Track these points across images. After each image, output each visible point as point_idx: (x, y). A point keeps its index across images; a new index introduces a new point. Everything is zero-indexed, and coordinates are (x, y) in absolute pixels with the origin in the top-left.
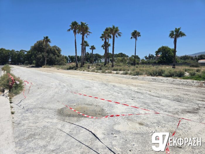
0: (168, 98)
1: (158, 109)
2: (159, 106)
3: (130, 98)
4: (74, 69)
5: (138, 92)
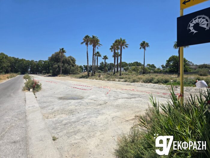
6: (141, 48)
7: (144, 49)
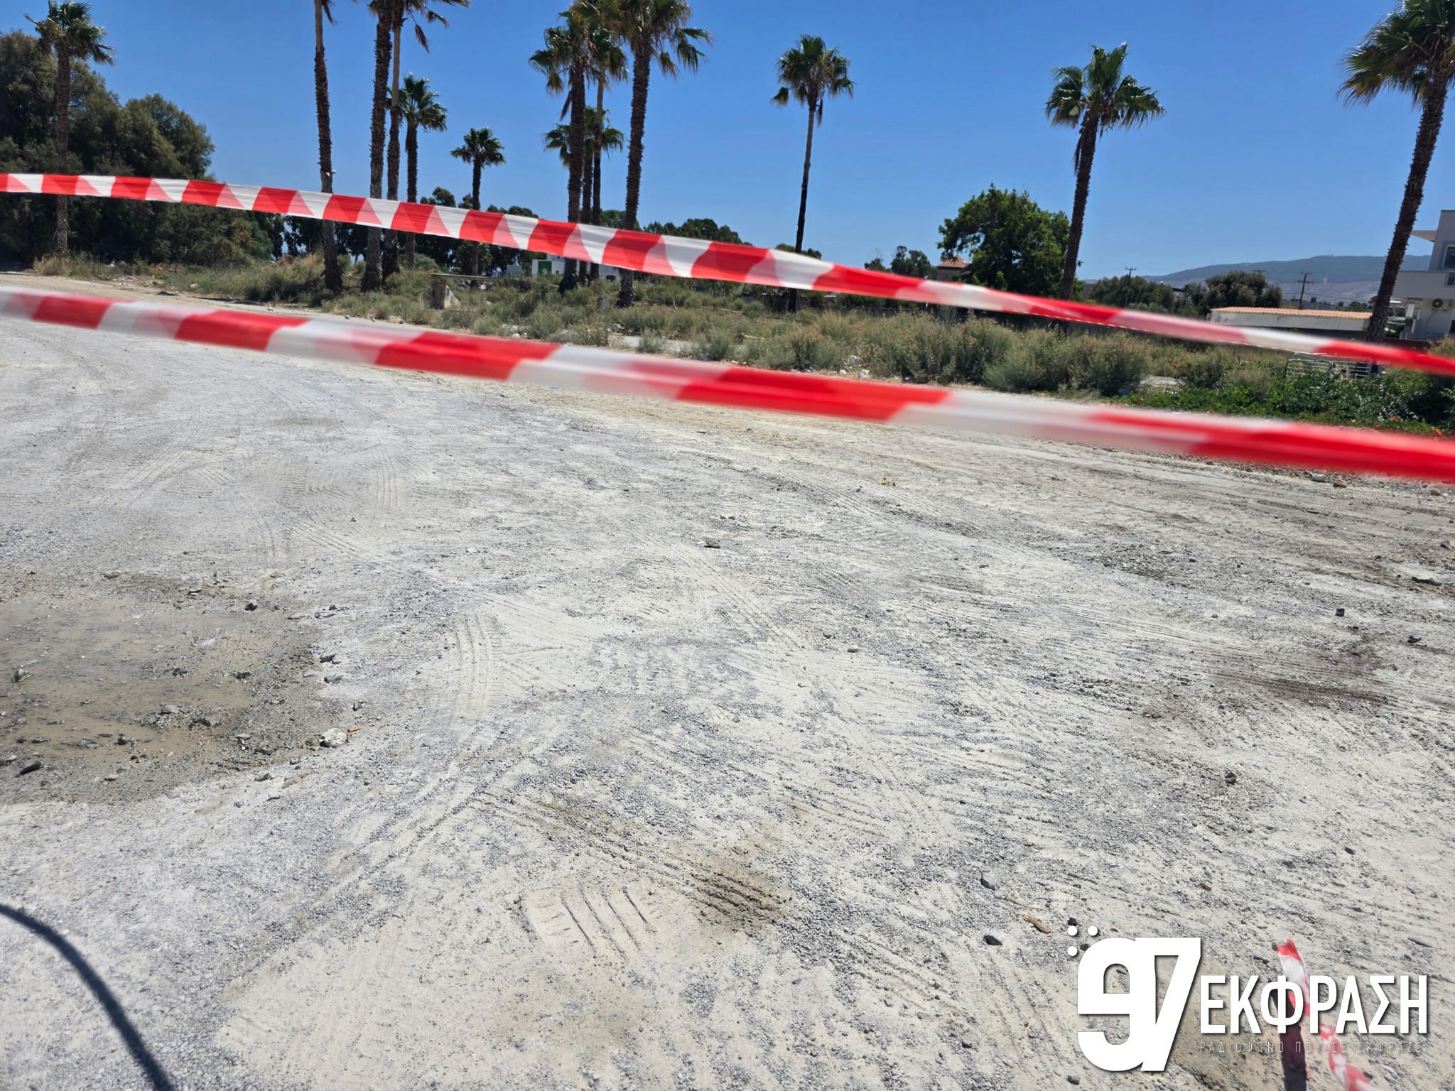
0: (1055, 544)
1: (964, 655)
2: (974, 613)
3: (687, 536)
4: (309, 297)
5: (779, 484)
6: (783, 95)
7: (807, 107)
